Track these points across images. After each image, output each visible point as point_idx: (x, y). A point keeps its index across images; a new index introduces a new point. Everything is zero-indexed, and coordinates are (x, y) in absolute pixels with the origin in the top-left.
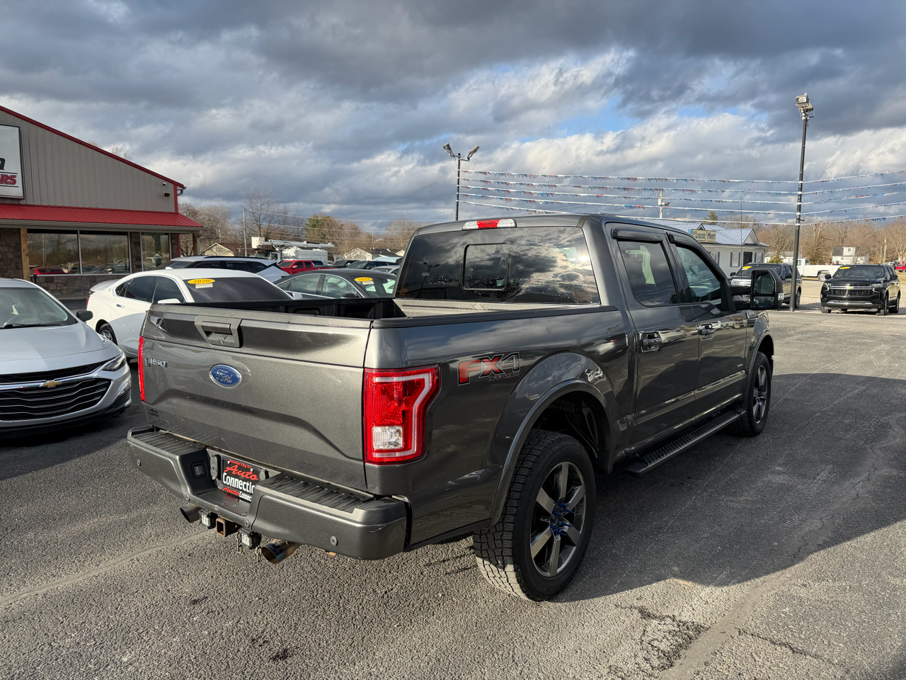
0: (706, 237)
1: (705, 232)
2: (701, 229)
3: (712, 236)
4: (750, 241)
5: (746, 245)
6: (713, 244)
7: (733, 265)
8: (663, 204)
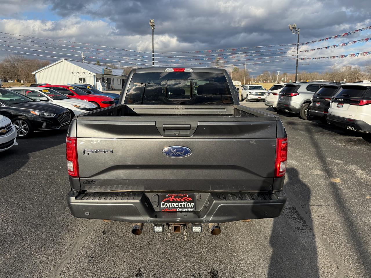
0: (109, 72)
1: (108, 70)
2: (107, 69)
3: (111, 72)
4: (123, 75)
5: (122, 76)
6: (111, 75)
7: (119, 84)
8: (84, 56)
